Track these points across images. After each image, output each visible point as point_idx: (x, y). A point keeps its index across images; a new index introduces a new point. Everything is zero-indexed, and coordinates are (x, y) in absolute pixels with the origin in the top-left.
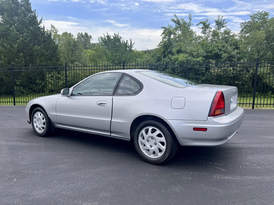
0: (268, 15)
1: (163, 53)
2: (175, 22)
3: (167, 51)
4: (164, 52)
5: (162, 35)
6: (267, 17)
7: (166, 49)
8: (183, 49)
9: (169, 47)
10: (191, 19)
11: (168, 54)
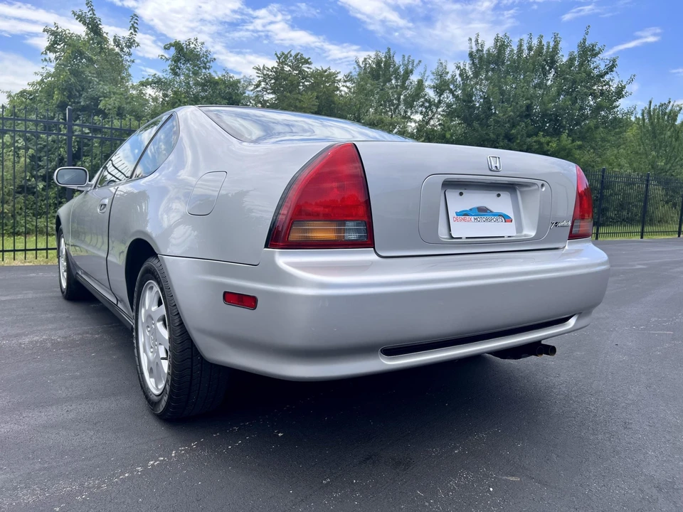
0: (310, 63)
1: (58, 107)
2: (84, 23)
3: (74, 102)
4: (62, 106)
5: (46, 54)
6: (308, 68)
7: (70, 97)
8: (128, 107)
9: (81, 95)
10: (135, 28)
11: (79, 113)
